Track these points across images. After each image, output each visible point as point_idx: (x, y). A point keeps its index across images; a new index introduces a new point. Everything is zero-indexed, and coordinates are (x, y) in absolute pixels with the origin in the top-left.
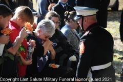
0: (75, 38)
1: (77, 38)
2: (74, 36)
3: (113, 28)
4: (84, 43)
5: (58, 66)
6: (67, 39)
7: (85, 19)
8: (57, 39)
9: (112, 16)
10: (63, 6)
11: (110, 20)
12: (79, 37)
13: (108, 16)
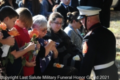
0: (78, 38)
1: (80, 38)
2: (77, 36)
3: (116, 27)
4: (87, 43)
5: (62, 66)
6: (70, 39)
7: (89, 19)
8: (60, 39)
9: (115, 16)
10: (66, 7)
11: (113, 20)
12: (82, 37)
13: (111, 16)
